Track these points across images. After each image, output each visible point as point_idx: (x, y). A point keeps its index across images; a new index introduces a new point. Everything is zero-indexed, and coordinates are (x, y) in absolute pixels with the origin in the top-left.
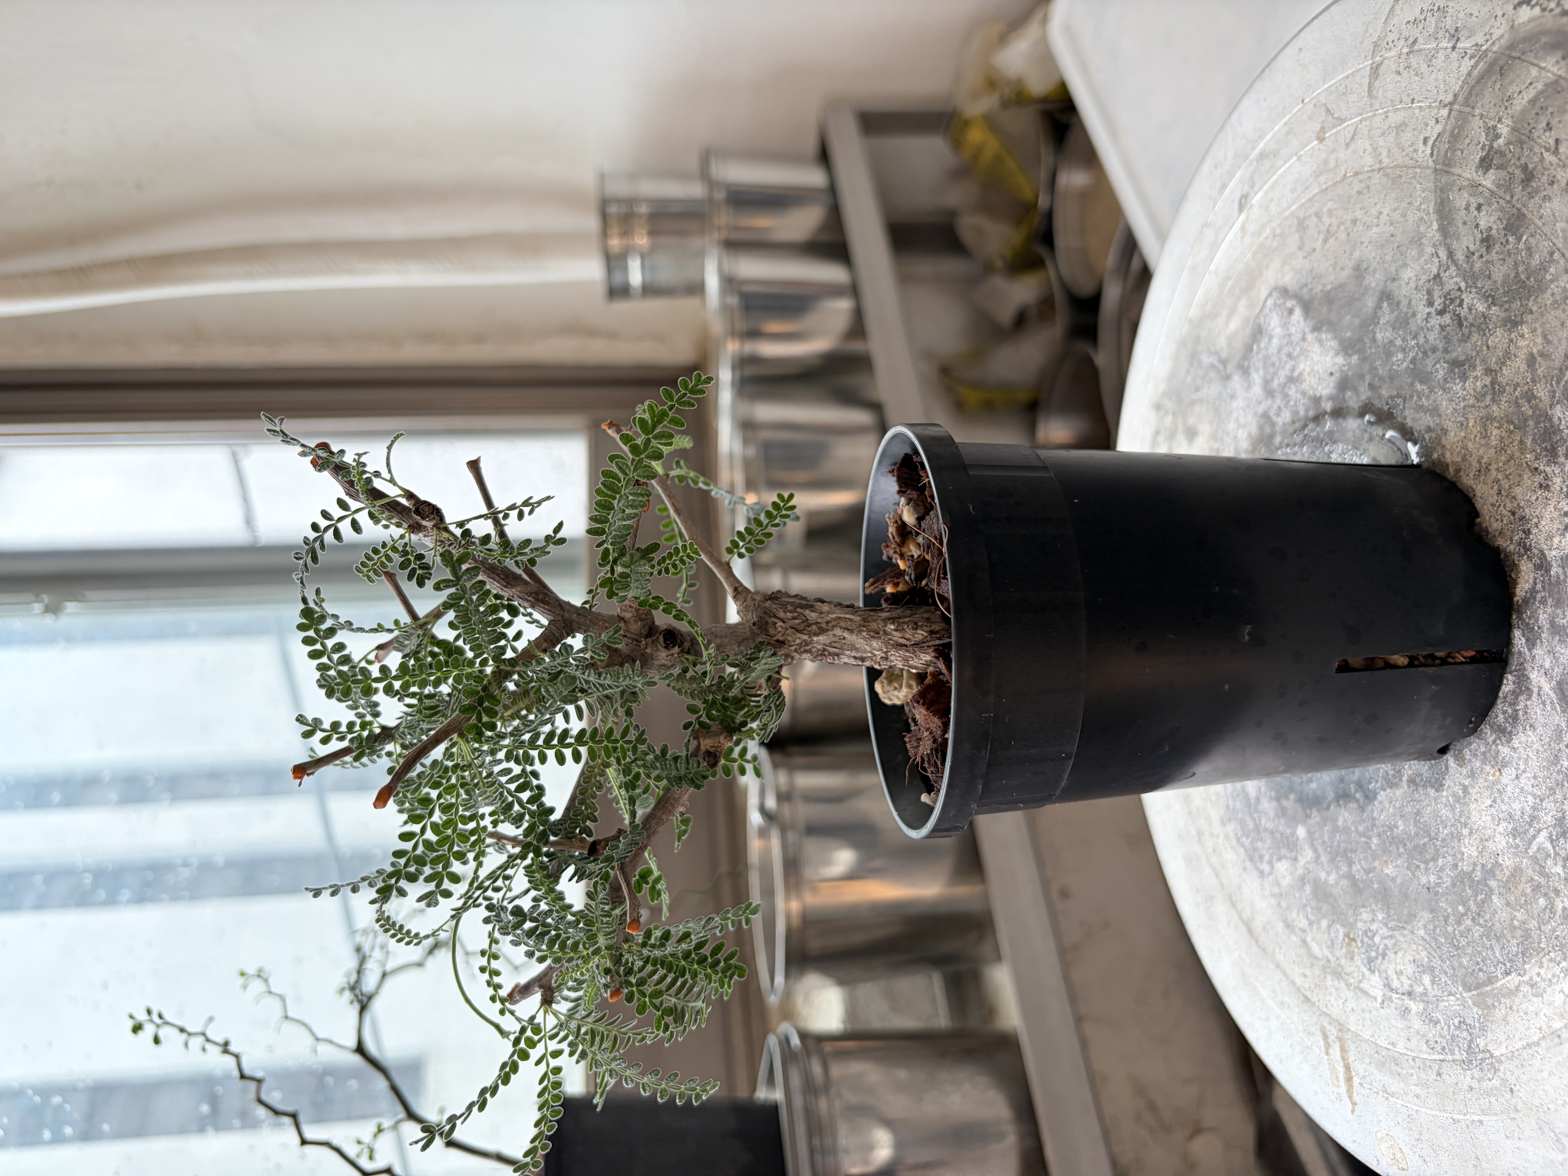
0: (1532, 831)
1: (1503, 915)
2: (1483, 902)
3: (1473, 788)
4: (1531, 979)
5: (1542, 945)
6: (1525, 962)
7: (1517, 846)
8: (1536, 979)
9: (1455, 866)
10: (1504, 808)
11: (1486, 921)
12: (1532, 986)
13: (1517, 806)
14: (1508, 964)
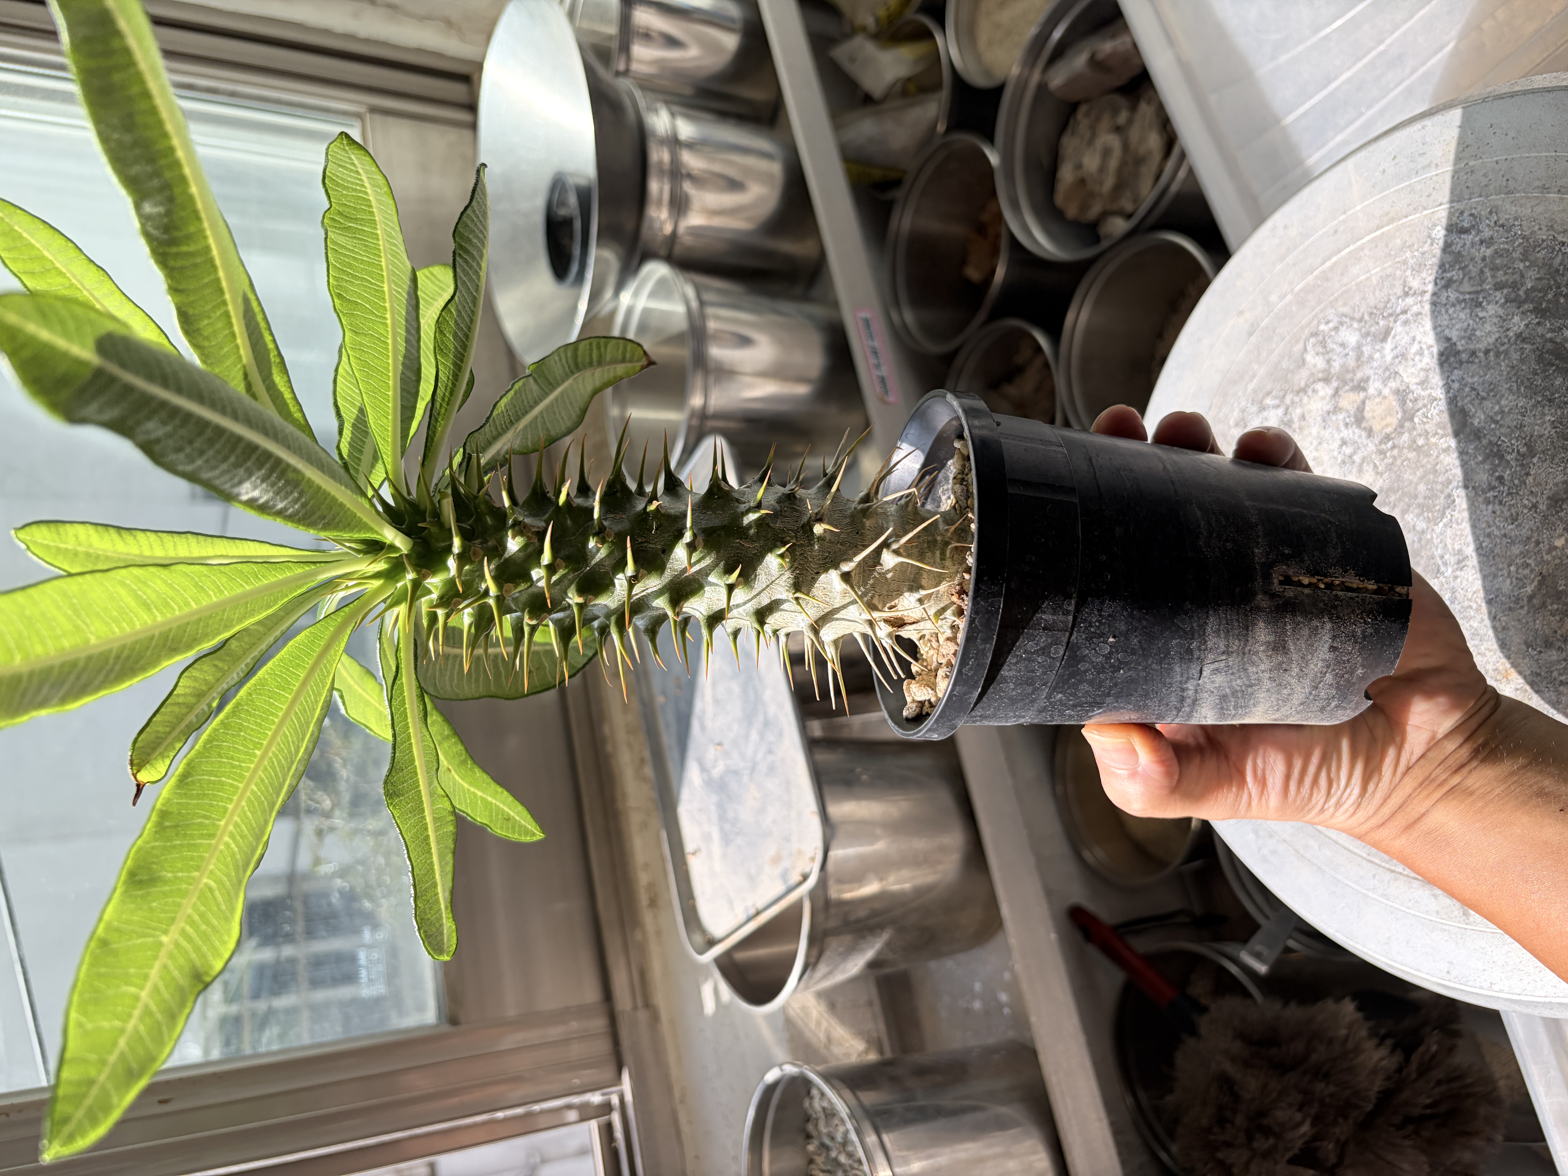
0: (1467, 296)
1: (1532, 274)
2: (1540, 291)
3: (1480, 349)
4: (1548, 230)
5: (1521, 241)
6: (1543, 241)
7: (1483, 298)
8: (1545, 229)
9: (1538, 324)
10: (1471, 322)
11: (1548, 280)
12: (1552, 226)
13: (1462, 316)
14: (1557, 248)
